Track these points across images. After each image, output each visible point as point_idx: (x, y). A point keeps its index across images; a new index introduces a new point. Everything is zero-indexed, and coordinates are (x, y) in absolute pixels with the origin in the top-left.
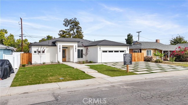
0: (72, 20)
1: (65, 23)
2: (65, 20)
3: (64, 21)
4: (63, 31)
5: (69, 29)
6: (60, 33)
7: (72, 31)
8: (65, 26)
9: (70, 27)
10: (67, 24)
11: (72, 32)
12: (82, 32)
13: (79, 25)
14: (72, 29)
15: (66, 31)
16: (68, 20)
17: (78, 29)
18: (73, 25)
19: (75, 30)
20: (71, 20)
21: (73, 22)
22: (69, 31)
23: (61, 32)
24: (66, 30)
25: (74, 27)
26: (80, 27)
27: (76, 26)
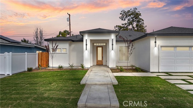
0: (131, 11)
1: (122, 15)
2: (122, 12)
3: (121, 14)
4: (119, 26)
5: (127, 22)
6: (115, 29)
7: (131, 25)
8: (122, 20)
9: (129, 20)
10: (125, 17)
11: (130, 27)
12: (144, 25)
13: (140, 17)
14: (130, 23)
15: (122, 26)
16: (125, 11)
17: (138, 22)
18: (132, 18)
19: (135, 24)
20: (129, 11)
21: (132, 14)
22: (127, 25)
23: (117, 28)
24: (123, 24)
25: (133, 20)
26: (141, 19)
27: (136, 18)
